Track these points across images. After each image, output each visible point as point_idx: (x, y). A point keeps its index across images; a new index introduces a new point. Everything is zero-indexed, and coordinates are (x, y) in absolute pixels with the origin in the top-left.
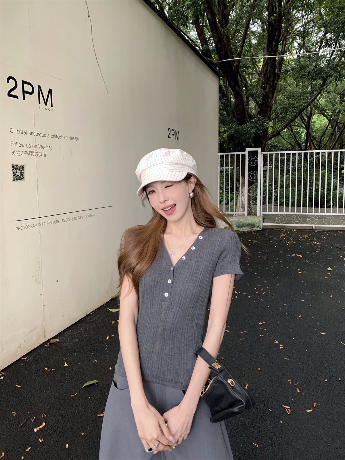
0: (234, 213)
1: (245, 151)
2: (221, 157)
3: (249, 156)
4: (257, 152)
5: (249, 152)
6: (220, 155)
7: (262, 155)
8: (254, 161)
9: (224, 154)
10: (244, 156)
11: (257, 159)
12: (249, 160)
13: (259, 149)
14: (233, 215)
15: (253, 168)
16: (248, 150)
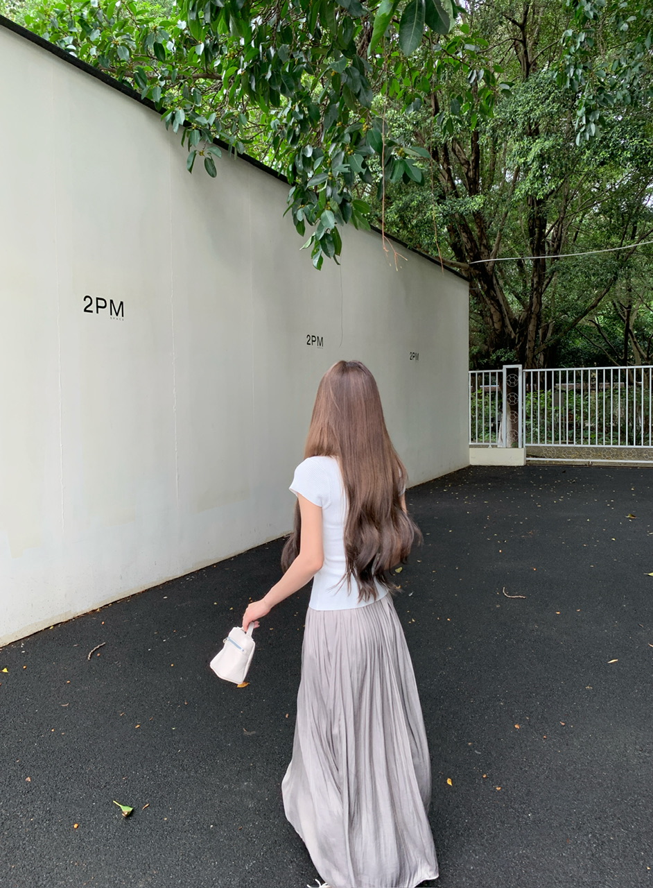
0: (490, 444)
1: (501, 368)
2: (473, 375)
3: (507, 374)
4: (516, 371)
5: (507, 369)
6: (472, 374)
7: (524, 373)
8: (512, 380)
9: (477, 372)
10: (500, 374)
11: (517, 378)
12: (508, 378)
13: (520, 367)
14: (488, 446)
15: (513, 390)
16: (505, 367)
